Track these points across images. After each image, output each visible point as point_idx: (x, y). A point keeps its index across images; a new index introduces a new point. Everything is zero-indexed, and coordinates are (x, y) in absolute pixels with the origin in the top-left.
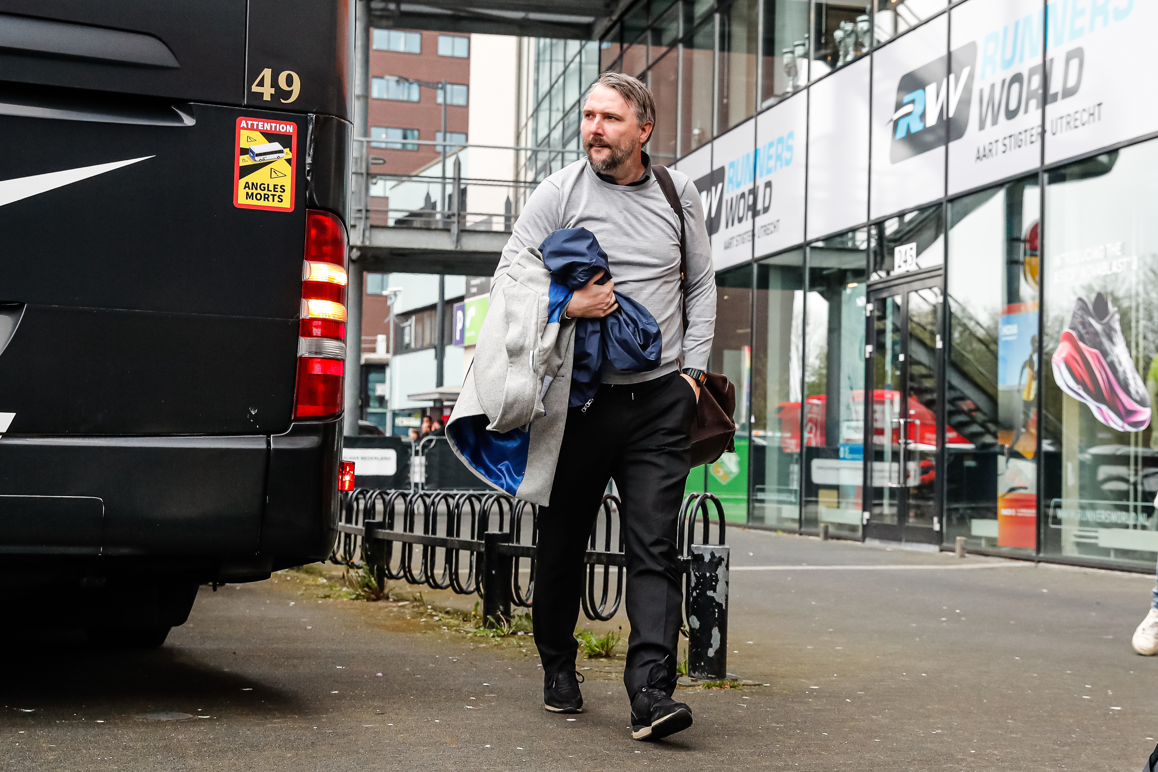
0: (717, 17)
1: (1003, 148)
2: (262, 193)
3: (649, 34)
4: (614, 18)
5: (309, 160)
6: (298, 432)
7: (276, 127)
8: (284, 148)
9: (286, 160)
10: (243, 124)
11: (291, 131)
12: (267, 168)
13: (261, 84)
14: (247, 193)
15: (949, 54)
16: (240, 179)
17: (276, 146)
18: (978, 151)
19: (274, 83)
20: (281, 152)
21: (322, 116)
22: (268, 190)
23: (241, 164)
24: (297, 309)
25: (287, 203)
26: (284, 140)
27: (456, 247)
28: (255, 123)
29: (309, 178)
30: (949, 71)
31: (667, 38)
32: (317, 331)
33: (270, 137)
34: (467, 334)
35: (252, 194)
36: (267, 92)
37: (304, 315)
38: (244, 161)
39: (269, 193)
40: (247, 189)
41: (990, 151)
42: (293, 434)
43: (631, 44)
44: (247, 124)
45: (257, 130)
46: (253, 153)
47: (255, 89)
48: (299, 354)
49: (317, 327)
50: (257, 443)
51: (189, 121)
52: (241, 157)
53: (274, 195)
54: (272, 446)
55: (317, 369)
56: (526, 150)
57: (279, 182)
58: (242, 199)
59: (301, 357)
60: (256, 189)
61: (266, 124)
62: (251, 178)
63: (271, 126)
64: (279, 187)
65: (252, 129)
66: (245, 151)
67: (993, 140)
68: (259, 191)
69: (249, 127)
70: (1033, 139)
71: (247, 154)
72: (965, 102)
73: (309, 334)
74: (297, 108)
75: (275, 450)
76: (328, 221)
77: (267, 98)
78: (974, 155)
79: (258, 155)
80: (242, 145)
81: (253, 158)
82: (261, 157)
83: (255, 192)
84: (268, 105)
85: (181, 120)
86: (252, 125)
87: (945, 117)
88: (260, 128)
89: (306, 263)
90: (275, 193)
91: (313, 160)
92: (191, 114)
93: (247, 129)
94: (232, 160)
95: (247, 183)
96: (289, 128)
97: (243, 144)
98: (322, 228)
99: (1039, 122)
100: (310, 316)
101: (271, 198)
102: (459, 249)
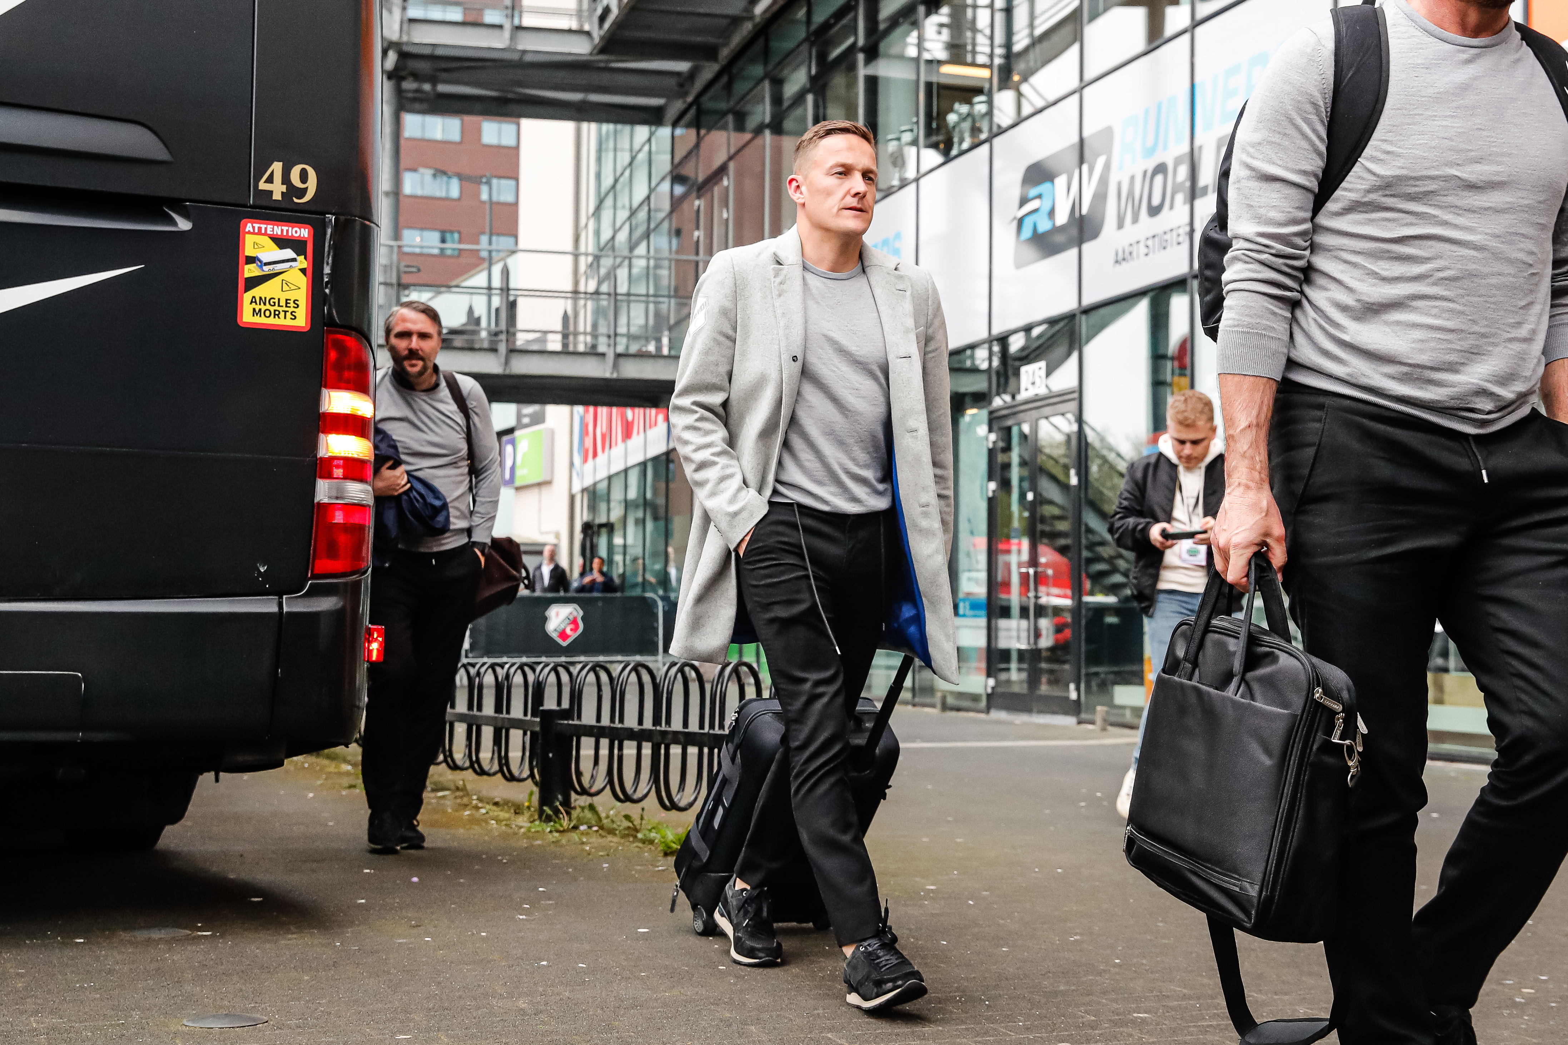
0: (810, 98)
1: (1145, 250)
2: (272, 309)
3: (730, 118)
4: (690, 99)
5: (327, 270)
6: (316, 592)
7: (287, 231)
8: (298, 255)
9: (301, 270)
10: (249, 227)
11: (306, 236)
12: (277, 280)
13: (270, 180)
14: (254, 310)
15: (1082, 141)
16: (245, 292)
17: (289, 253)
18: (1117, 254)
19: (286, 180)
20: (294, 260)
21: (342, 218)
22: (279, 306)
23: (247, 275)
24: (314, 446)
25: (301, 320)
26: (298, 246)
27: (505, 369)
28: (263, 226)
29: (327, 291)
30: (1081, 161)
31: (752, 122)
32: (338, 472)
33: (281, 242)
34: (519, 473)
35: (260, 310)
36: (277, 190)
37: (322, 453)
38: (250, 271)
39: (280, 309)
40: (254, 304)
41: (1131, 253)
42: (311, 593)
43: (710, 129)
44: (254, 228)
45: (265, 234)
46: (260, 261)
47: (263, 186)
48: (316, 501)
49: (338, 467)
50: (266, 606)
51: (184, 225)
52: (247, 267)
53: (285, 312)
54: (285, 609)
55: (339, 518)
56: (587, 254)
57: (292, 296)
58: (247, 316)
59: (319, 503)
60: (265, 304)
61: (276, 227)
62: (258, 291)
63: (282, 230)
64: (292, 302)
65: (259, 233)
66: (251, 260)
67: (1133, 241)
68: (268, 306)
69: (256, 231)
70: (1181, 239)
71: (254, 262)
72: (1100, 197)
73: (329, 476)
74: (313, 208)
75: (289, 614)
76: (350, 341)
77: (277, 196)
78: (1112, 258)
79: (266, 264)
80: (247, 253)
81: (261, 267)
82: (271, 267)
83: (263, 308)
84: (277, 205)
85: (175, 223)
86: (260, 228)
87: (1077, 215)
88: (269, 232)
89: (325, 392)
90: (287, 309)
91: (332, 269)
92: (186, 215)
93: (254, 233)
94: (235, 271)
95: (254, 297)
96: (303, 232)
97: (249, 251)
98: (342, 349)
99: (1187, 219)
100: (330, 454)
101: (282, 315)
102: (507, 372)
